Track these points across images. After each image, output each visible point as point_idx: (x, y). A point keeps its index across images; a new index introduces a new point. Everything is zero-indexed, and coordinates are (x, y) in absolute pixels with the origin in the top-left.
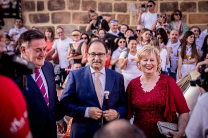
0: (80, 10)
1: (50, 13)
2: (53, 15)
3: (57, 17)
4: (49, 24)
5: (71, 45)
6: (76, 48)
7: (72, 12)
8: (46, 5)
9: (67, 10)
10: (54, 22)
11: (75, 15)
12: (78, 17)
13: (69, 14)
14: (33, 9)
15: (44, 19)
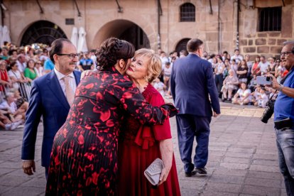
0: (276, 45)
1: (256, 47)
2: (258, 48)
3: (261, 49)
4: (256, 53)
5: (269, 66)
6: (272, 67)
7: (270, 46)
8: (254, 42)
9: (267, 45)
10: (258, 52)
11: (272, 48)
12: (274, 49)
13: (268, 47)
14: (246, 44)
15: (253, 50)
